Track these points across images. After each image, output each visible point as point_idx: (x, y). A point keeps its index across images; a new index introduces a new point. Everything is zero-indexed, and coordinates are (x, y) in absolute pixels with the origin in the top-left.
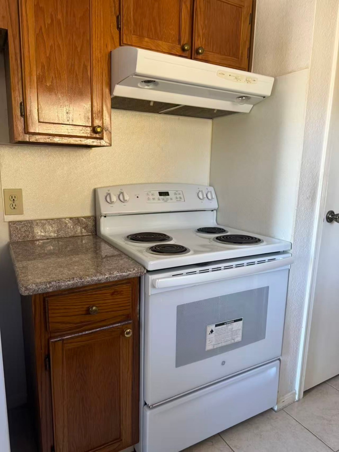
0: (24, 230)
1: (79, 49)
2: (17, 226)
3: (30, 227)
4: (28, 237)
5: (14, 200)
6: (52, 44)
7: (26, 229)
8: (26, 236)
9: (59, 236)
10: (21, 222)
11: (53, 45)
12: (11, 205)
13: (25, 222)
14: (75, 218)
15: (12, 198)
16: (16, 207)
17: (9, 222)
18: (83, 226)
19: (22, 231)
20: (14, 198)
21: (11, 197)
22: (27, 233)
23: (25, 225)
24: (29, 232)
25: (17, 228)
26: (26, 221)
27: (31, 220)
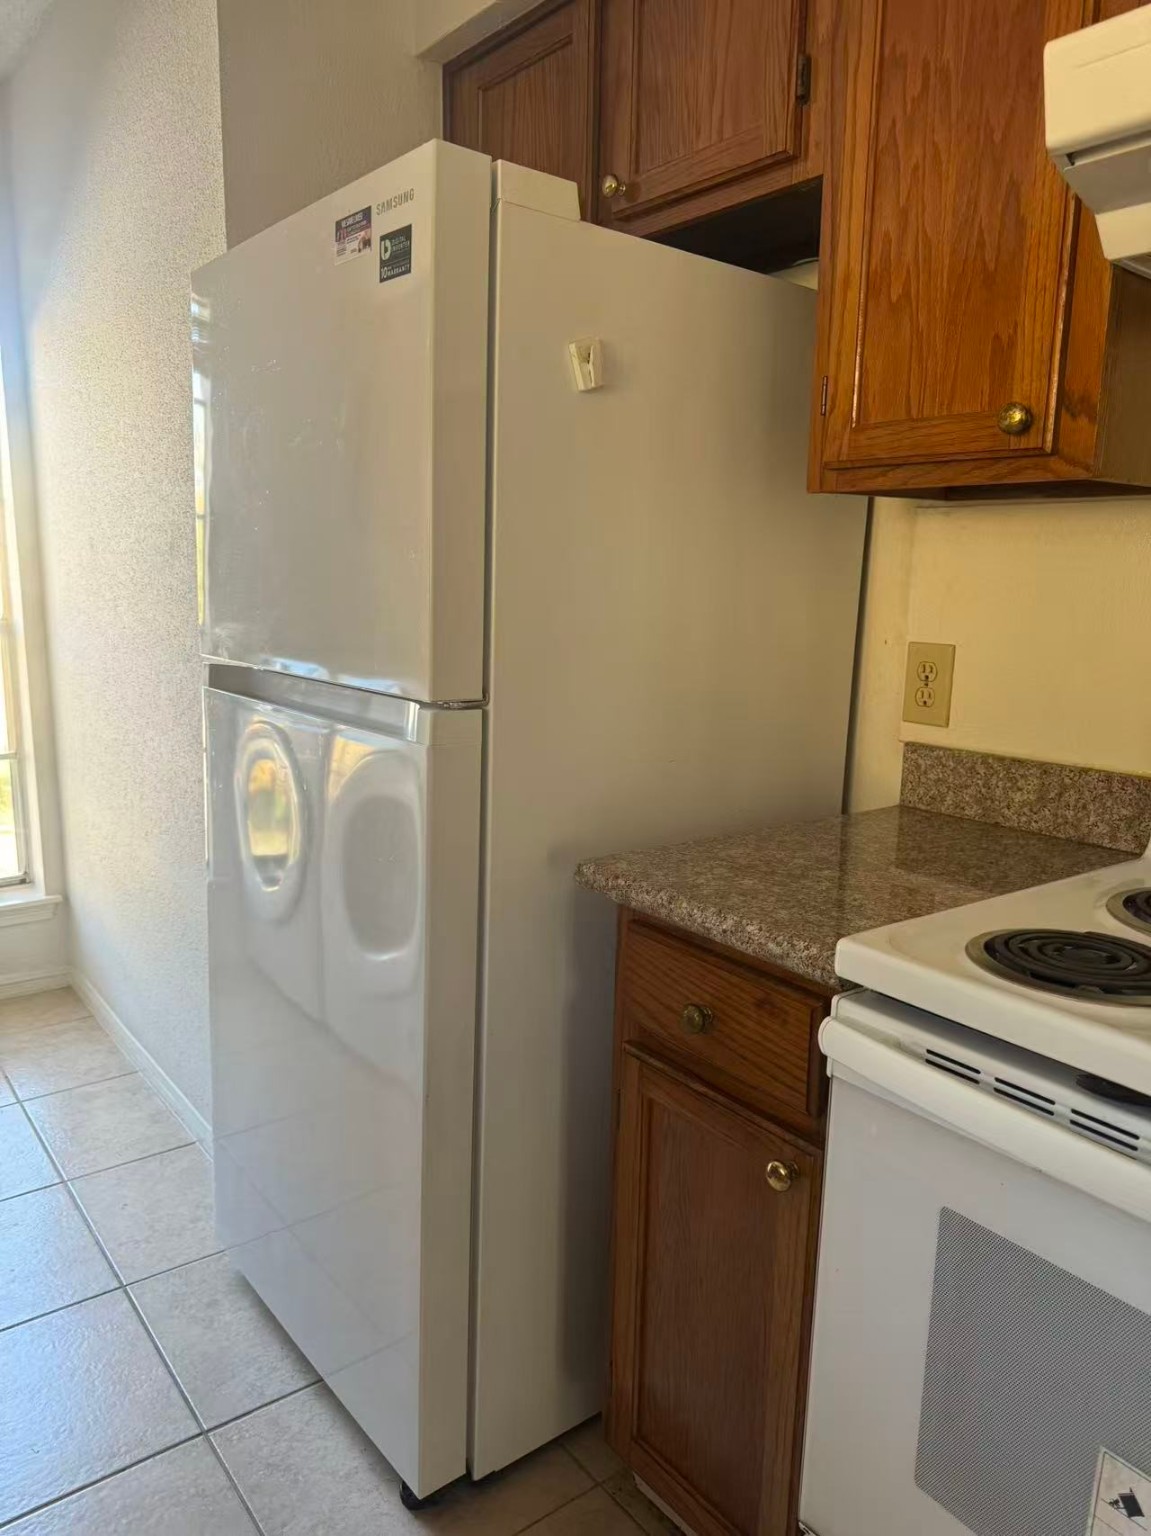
0: (936, 777)
1: (997, 137)
2: (920, 761)
3: (952, 770)
4: (943, 800)
5: (927, 677)
6: (918, 162)
7: (941, 776)
8: (939, 799)
9: (1033, 824)
10: (932, 748)
11: (921, 162)
12: (919, 693)
13: (941, 753)
14: (1098, 771)
15: (924, 672)
16: (929, 702)
17: (907, 744)
18: (1124, 812)
19: (930, 779)
20: (928, 670)
21: (921, 670)
22: (943, 789)
23: (941, 763)
24: (949, 788)
25: (918, 767)
26: (944, 749)
27: (958, 750)
